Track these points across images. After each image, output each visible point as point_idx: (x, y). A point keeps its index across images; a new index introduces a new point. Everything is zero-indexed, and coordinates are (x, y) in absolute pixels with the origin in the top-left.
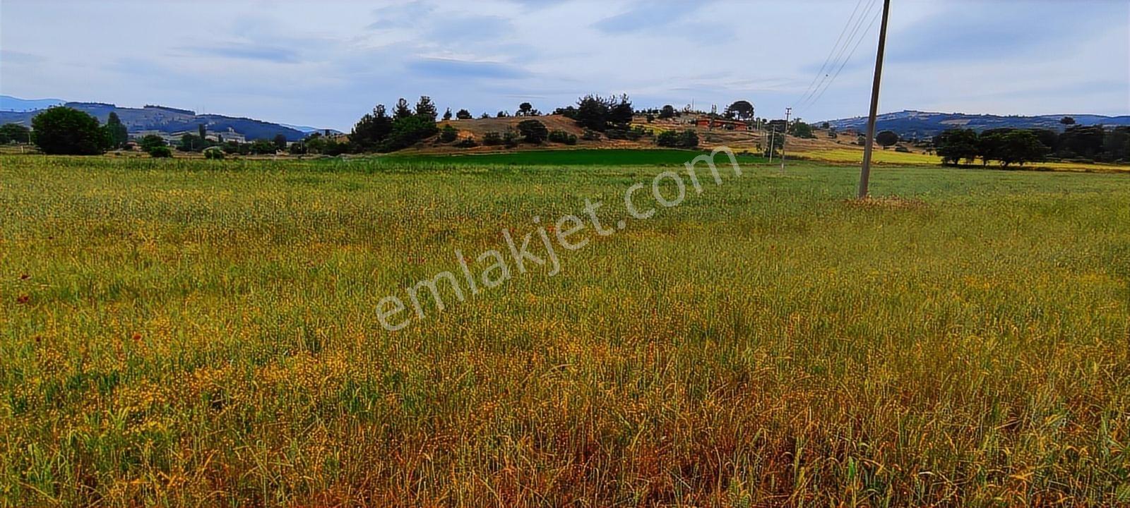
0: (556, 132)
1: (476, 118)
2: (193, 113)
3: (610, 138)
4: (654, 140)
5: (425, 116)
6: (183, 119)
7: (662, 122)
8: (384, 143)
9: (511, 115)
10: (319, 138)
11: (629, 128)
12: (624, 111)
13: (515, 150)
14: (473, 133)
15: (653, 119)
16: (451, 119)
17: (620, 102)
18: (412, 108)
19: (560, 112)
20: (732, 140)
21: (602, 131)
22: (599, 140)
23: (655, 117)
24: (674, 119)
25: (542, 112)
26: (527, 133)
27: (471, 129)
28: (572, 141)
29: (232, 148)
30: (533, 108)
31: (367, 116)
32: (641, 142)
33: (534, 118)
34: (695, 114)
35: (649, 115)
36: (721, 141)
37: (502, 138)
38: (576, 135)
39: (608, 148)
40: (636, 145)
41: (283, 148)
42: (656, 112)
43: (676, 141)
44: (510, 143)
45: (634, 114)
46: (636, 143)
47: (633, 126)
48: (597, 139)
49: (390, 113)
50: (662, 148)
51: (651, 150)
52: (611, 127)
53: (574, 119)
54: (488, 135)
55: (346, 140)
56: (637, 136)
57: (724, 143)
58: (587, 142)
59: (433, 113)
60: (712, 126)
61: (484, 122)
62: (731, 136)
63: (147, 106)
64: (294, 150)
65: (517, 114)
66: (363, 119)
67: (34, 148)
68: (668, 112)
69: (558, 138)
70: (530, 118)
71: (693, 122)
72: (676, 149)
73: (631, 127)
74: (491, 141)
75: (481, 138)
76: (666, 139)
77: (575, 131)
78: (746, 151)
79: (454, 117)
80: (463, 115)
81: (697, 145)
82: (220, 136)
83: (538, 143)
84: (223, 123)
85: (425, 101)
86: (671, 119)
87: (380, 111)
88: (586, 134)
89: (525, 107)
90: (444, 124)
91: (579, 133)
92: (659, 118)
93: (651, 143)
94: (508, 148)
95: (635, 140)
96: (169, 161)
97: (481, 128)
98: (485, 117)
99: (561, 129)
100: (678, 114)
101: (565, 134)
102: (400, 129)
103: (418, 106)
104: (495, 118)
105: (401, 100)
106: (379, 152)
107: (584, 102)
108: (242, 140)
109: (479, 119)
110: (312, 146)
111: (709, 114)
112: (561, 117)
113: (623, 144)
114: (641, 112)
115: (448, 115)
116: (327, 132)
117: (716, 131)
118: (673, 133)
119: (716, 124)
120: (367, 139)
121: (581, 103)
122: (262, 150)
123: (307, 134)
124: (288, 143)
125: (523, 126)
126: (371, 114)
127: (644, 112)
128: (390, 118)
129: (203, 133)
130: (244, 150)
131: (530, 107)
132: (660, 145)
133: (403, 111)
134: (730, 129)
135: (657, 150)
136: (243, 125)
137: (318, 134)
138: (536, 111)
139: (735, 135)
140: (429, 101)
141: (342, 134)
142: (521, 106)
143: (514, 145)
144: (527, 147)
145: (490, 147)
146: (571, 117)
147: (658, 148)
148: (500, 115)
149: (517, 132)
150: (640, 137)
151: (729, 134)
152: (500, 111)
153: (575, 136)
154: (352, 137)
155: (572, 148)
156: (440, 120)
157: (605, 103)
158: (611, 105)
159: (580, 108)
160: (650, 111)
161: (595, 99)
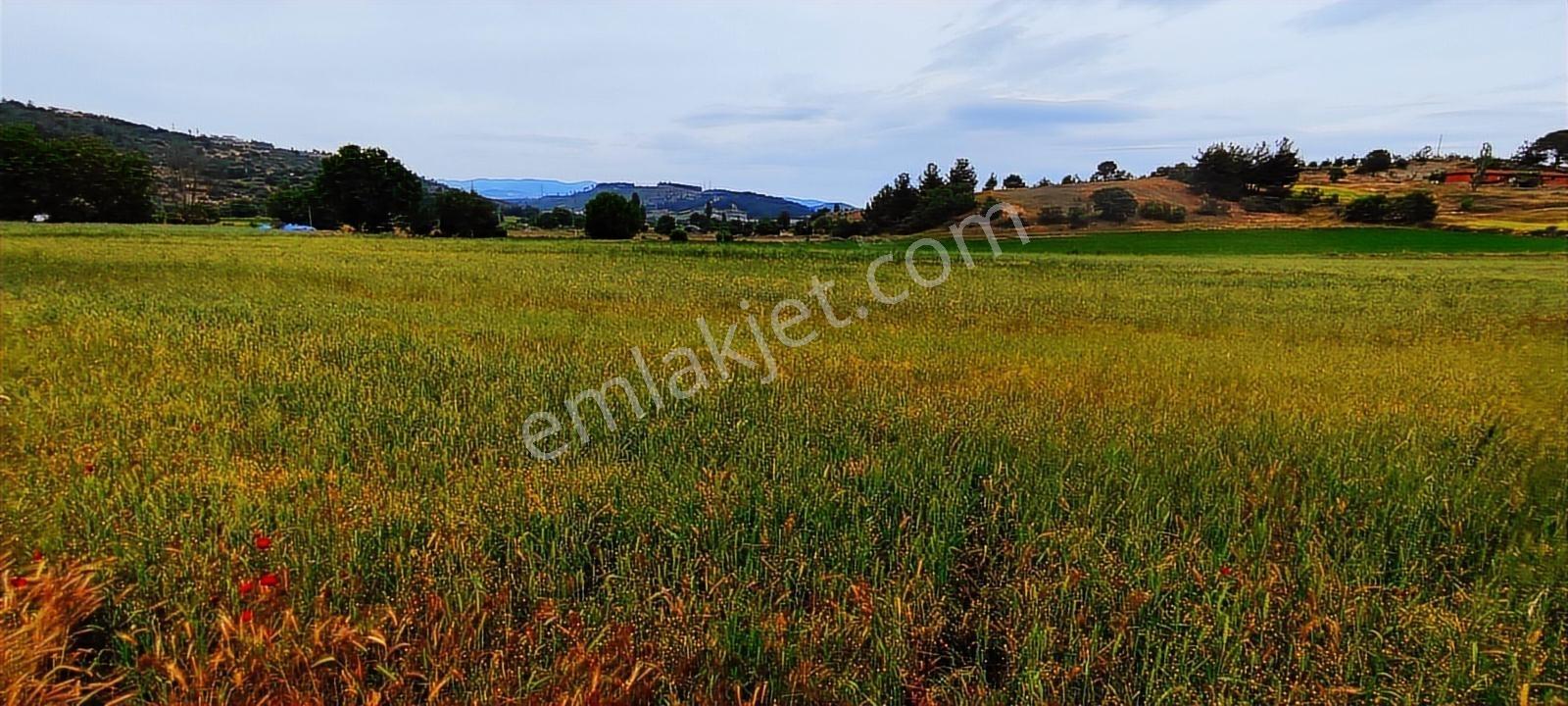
0: (1152, 204)
1: (1031, 186)
2: (700, 189)
3: (1249, 210)
4: (1338, 212)
5: (960, 186)
6: (691, 195)
7: (1363, 179)
8: (906, 222)
9: (1083, 180)
10: (827, 215)
11: (1288, 192)
12: (1282, 166)
13: (1083, 232)
14: (1025, 207)
15: (1343, 175)
16: (995, 188)
17: (1274, 151)
18: (944, 175)
19: (1163, 172)
20: (1525, 207)
21: (1235, 199)
22: (1229, 215)
23: (1347, 171)
24: (1391, 174)
25: (1132, 174)
26: (1106, 208)
27: (1021, 202)
28: (1178, 218)
29: (737, 228)
30: (1119, 168)
31: (887, 187)
32: (1311, 216)
33: (1120, 184)
34: (1442, 161)
35: (1335, 171)
36: (1498, 210)
37: (1065, 214)
38: (1187, 208)
39: (1241, 227)
40: (1298, 222)
41: (787, 228)
42: (1352, 162)
43: (1384, 212)
44: (1076, 221)
45: (1302, 168)
46: (1300, 219)
47: (1298, 189)
48: (1224, 213)
49: (915, 184)
50: (1352, 226)
51: (1328, 229)
52: (1253, 192)
53: (1186, 182)
54: (1046, 211)
55: (859, 218)
56: (1301, 206)
57: (1504, 213)
58: (1205, 218)
59: (972, 181)
60: (1480, 181)
61: (1041, 192)
62: (1525, 200)
63: (661, 184)
64: (799, 230)
65: (1092, 179)
66: (882, 192)
67: (581, 232)
68: (1378, 162)
69: (1152, 213)
70: (1113, 185)
71: (1433, 177)
72: (1384, 226)
73: (1292, 192)
74: (1049, 218)
75: (1035, 215)
76: (1366, 211)
77: (1185, 200)
78: (1552, 229)
79: (999, 186)
80: (1014, 182)
81: (1431, 218)
82: (724, 215)
83: (1121, 220)
84: (728, 199)
85: (962, 164)
86: (1383, 174)
87: (904, 181)
88: (1206, 206)
89: (1107, 168)
90: (984, 196)
91: (1190, 205)
92: (1356, 173)
93: (1331, 218)
94: (1072, 228)
95: (1298, 213)
96: (687, 246)
97: (1036, 201)
98: (1044, 184)
99: (1161, 198)
100: (1402, 164)
101: (1167, 207)
102: (926, 204)
103: (952, 171)
104: (1058, 186)
105: (930, 165)
106: (900, 233)
107: (1207, 155)
108: (744, 219)
109: (1035, 187)
110: (818, 226)
111: (1478, 161)
112: (1164, 180)
113: (1273, 220)
114: (1319, 164)
115: (992, 183)
116: (837, 206)
117: (1489, 191)
118: (1379, 199)
119: (1490, 178)
120: (885, 217)
121: (1200, 157)
122: (764, 230)
123: (812, 209)
124: (791, 221)
125: (1099, 197)
126: (893, 186)
127: (1326, 163)
128: (915, 190)
129: (709, 211)
130: (747, 230)
131: (1115, 167)
132: (1350, 220)
133: (932, 180)
134: (1525, 185)
135: (1340, 229)
136: (747, 200)
137: (826, 210)
138: (1124, 172)
139: (1532, 197)
140: (967, 164)
141: (853, 209)
142: (1099, 167)
143: (1084, 224)
144: (1105, 227)
145: (1046, 227)
146: (1180, 180)
147: (1343, 226)
148: (1067, 180)
149: (1088, 206)
150: (1310, 207)
151: (1520, 195)
152: (1066, 175)
153: (1183, 208)
154: (868, 213)
155: (1178, 227)
156: (980, 191)
157: (1245, 156)
158: (1254, 158)
159: (1198, 165)
160: (1339, 162)
161: (1228, 150)
